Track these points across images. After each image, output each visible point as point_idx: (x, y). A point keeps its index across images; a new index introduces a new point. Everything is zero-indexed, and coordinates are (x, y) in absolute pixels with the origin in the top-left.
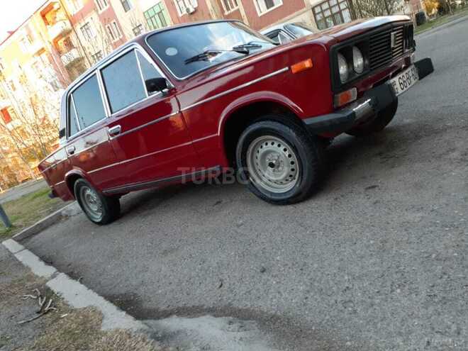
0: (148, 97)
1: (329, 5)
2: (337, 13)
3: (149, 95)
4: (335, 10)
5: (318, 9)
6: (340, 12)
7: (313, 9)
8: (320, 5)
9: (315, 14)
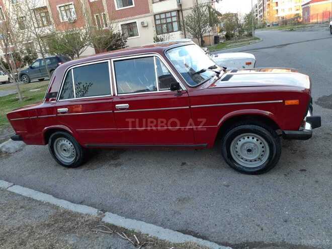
0: (158, 91)
1: (165, 16)
2: (170, 23)
3: (159, 90)
4: (169, 20)
5: (157, 17)
6: (172, 23)
7: (155, 16)
8: (160, 14)
9: (155, 20)
